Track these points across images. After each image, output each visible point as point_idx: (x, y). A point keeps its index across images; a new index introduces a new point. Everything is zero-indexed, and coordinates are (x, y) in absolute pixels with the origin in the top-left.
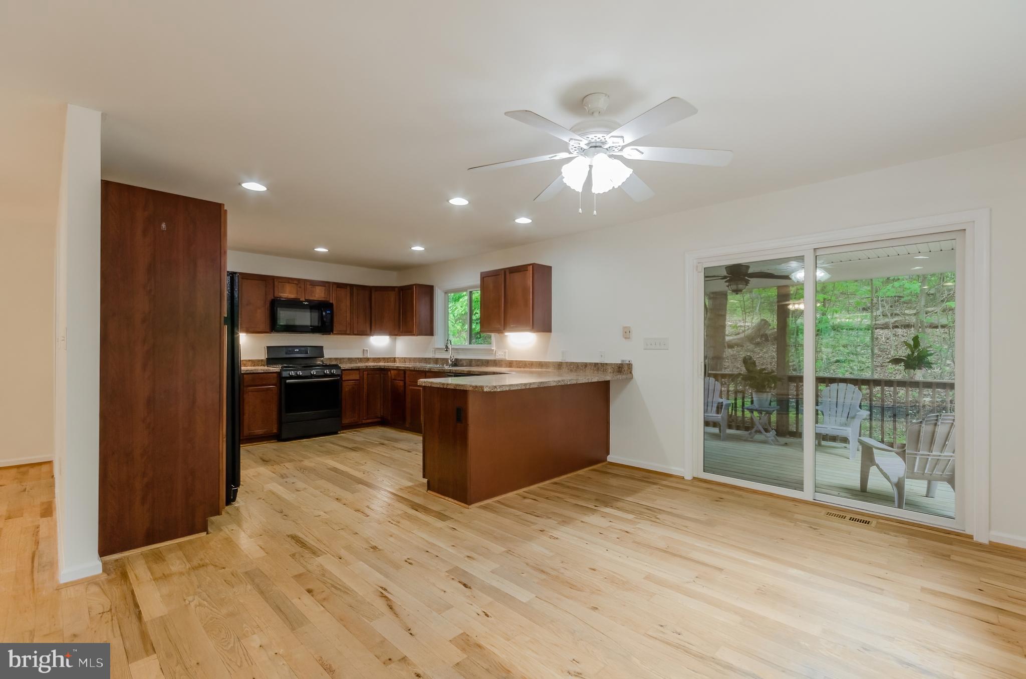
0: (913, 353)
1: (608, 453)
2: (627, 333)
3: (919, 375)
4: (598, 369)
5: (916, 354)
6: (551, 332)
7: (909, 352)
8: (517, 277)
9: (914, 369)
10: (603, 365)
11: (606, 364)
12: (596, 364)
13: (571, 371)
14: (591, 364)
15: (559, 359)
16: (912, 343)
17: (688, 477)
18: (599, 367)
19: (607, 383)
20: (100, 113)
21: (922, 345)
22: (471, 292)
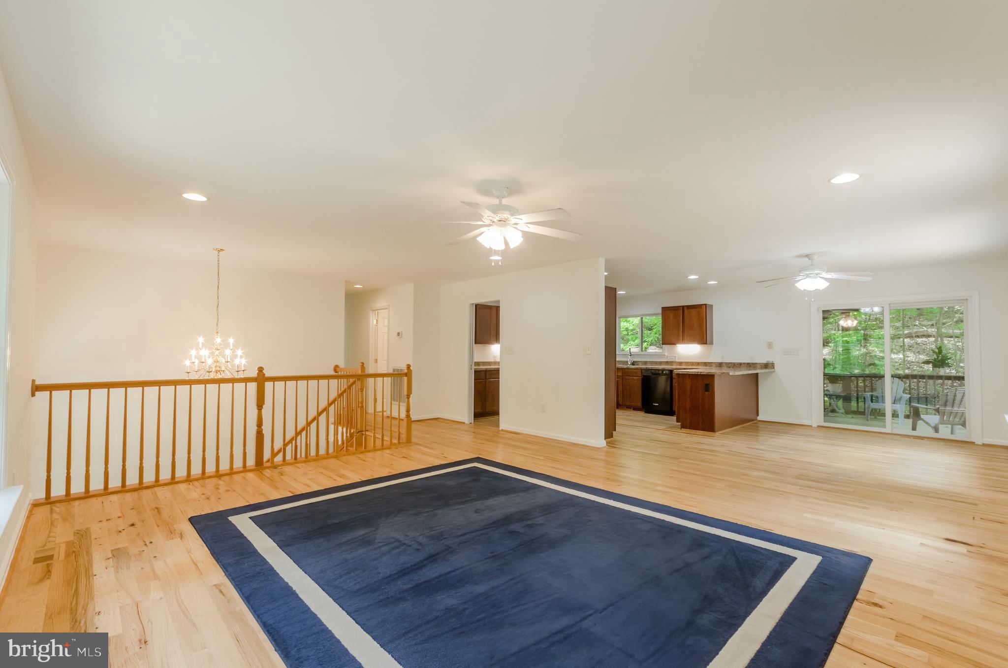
0: (938, 357)
1: (758, 415)
2: (770, 345)
3: (943, 371)
4: (750, 366)
5: (940, 358)
6: (713, 344)
7: (935, 356)
8: (694, 311)
9: (939, 368)
10: (753, 364)
11: (756, 363)
12: (748, 364)
13: (729, 367)
14: (744, 363)
15: (719, 360)
16: (937, 351)
17: (815, 425)
18: (750, 365)
19: (757, 374)
20: (604, 259)
21: (944, 352)
22: (642, 318)
